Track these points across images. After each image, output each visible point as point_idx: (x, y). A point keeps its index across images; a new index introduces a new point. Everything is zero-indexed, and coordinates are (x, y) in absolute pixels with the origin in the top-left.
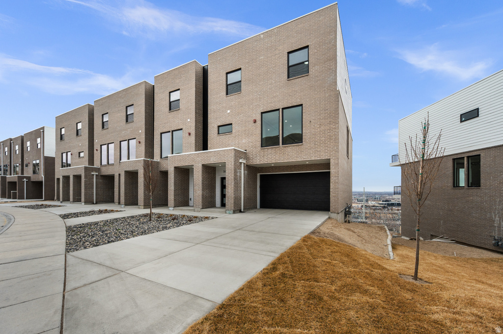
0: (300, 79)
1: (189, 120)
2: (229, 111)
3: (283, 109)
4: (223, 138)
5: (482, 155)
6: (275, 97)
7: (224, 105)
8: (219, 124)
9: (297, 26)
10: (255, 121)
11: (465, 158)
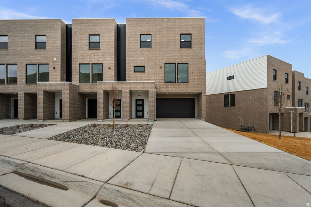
0: (187, 50)
1: (109, 58)
2: (142, 58)
3: (178, 63)
4: (137, 74)
5: (236, 94)
6: (173, 56)
7: (139, 54)
8: (135, 65)
9: (185, 21)
10: (161, 68)
11: (229, 95)
